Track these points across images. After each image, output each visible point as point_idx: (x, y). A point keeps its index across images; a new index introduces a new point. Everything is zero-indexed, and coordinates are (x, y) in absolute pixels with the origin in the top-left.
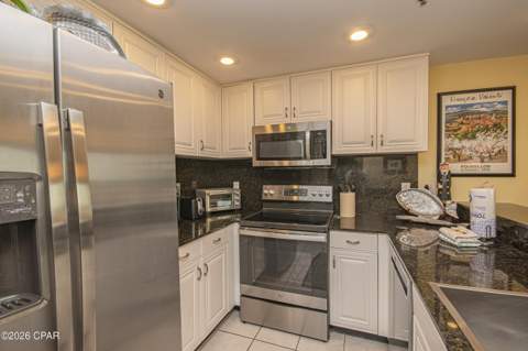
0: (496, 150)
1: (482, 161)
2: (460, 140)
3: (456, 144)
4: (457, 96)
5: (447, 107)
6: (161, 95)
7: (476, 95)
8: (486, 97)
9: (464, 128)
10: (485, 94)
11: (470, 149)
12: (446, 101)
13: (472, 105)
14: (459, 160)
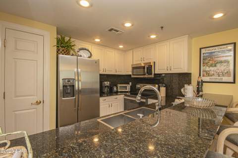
0: (226, 71)
1: (219, 76)
2: (209, 67)
3: (207, 69)
4: (208, 49)
5: (203, 54)
6: (96, 63)
7: (216, 48)
8: (221, 48)
9: (211, 62)
10: (221, 47)
11: (213, 71)
12: (203, 51)
13: (214, 52)
14: (209, 76)
